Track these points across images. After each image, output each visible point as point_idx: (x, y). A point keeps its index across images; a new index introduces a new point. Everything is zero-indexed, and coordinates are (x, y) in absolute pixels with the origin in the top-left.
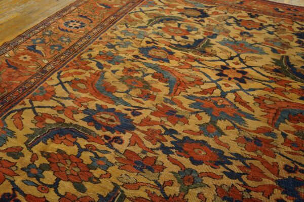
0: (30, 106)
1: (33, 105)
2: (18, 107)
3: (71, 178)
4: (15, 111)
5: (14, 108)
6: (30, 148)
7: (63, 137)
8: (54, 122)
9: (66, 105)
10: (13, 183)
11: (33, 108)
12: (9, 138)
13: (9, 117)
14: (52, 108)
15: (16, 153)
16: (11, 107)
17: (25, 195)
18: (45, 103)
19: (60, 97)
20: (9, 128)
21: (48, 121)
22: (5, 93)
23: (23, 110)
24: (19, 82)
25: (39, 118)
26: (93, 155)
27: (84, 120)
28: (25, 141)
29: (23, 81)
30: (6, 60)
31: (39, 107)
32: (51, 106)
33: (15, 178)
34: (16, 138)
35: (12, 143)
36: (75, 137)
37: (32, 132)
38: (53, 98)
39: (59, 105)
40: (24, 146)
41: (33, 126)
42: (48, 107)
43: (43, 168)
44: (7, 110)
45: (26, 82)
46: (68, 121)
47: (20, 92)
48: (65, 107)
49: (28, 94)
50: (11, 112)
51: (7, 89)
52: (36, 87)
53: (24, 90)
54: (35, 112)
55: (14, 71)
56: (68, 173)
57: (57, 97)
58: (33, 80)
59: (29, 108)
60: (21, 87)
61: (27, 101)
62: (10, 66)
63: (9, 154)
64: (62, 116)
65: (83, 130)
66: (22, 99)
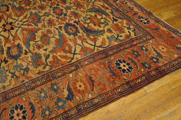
0: (95, 47)
1: (94, 47)
2: (101, 49)
3: (96, 18)
4: (103, 48)
5: (103, 49)
6: (104, 30)
7: (91, 29)
8: (90, 36)
9: (81, 41)
10: (113, 23)
11: (95, 46)
12: (110, 37)
13: (107, 45)
14: (87, 42)
15: (109, 31)
16: (104, 50)
17: (111, 19)
18: (89, 46)
19: (81, 46)
20: (108, 41)
21: (92, 37)
22: (104, 60)
23: (99, 47)
24: (94, 65)
25: (95, 40)
26: (86, 21)
27: (79, 33)
28: (104, 33)
29: (91, 64)
30: (93, 90)
31: (92, 45)
32: (87, 43)
33: (112, 24)
34: (107, 36)
35: (109, 35)
36: (87, 28)
37: (100, 36)
38: (83, 47)
39: (83, 42)
40: (105, 32)
41: (99, 38)
42: (88, 43)
43: (103, 23)
44: (106, 49)
45: (90, 63)
46: (85, 34)
47: (96, 57)
48: (82, 40)
49: (93, 54)
50: (105, 47)
51: (101, 63)
52: (87, 57)
53: (94, 58)
54: (95, 43)
55: (92, 76)
56: (96, 20)
57: (82, 47)
58: (86, 63)
59: (97, 46)
60: (94, 60)
61: (96, 51)
62: (93, 81)
63: (111, 31)
64: (86, 37)
65: (83, 29)
66: (97, 52)
